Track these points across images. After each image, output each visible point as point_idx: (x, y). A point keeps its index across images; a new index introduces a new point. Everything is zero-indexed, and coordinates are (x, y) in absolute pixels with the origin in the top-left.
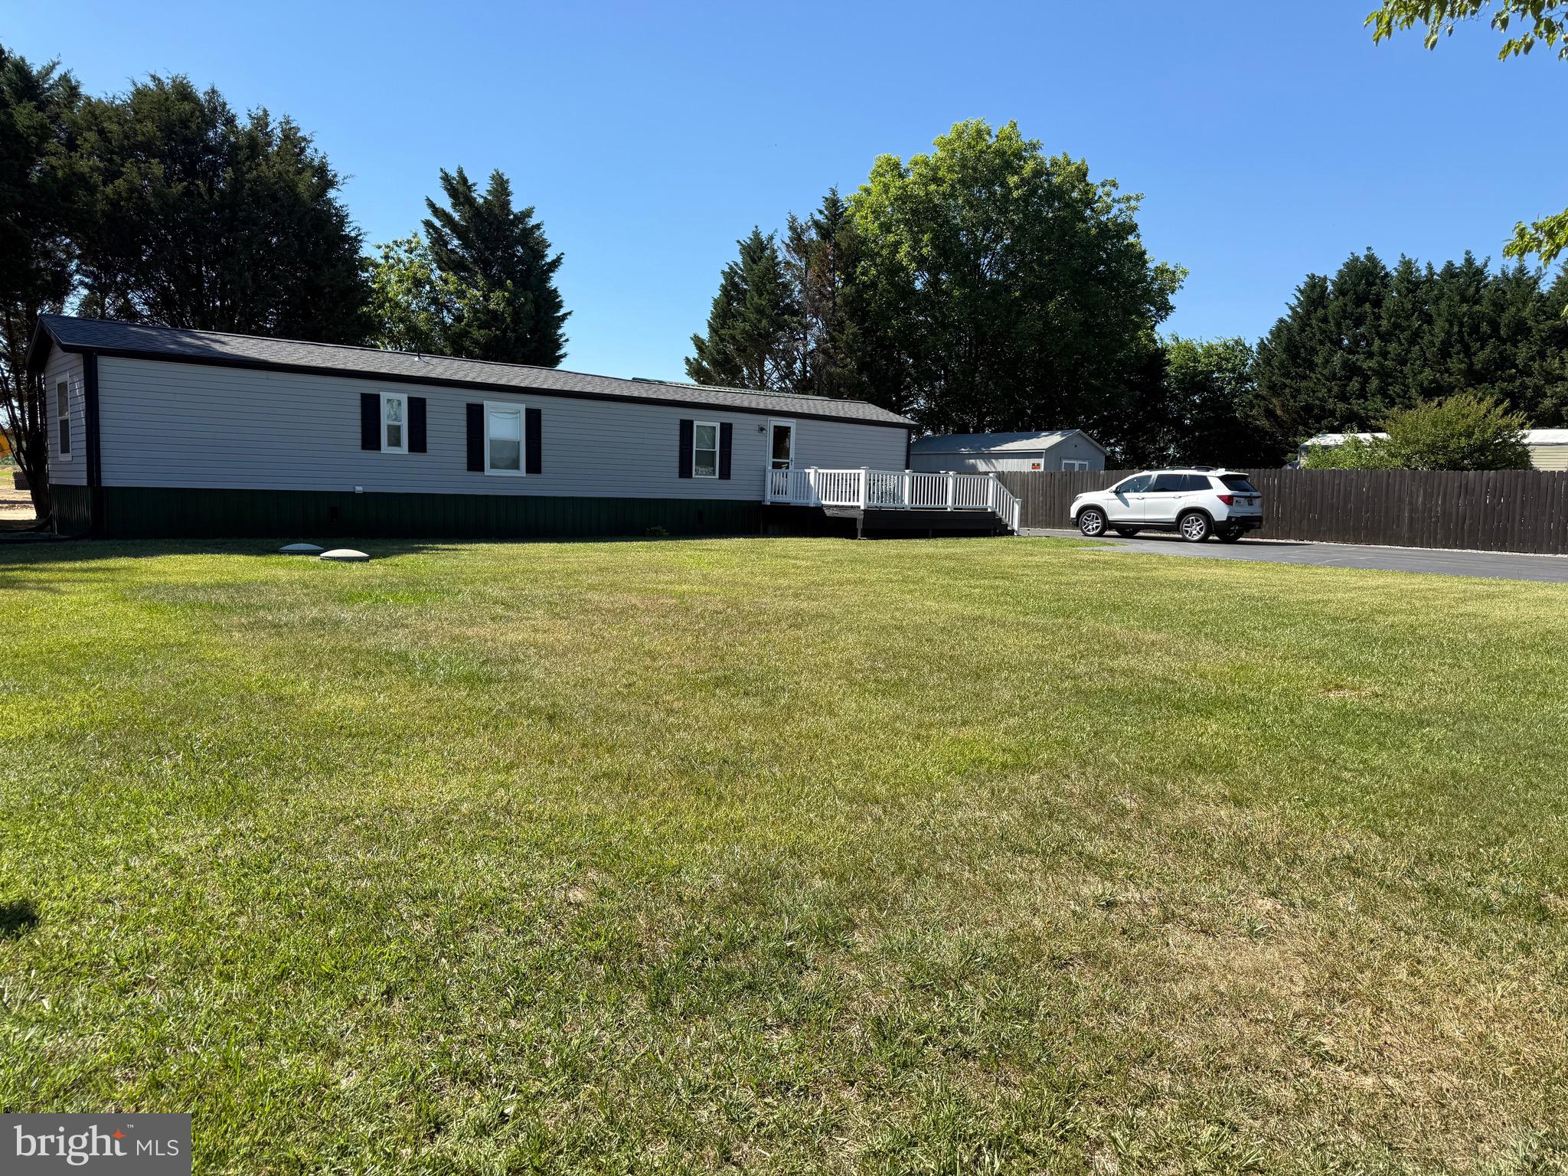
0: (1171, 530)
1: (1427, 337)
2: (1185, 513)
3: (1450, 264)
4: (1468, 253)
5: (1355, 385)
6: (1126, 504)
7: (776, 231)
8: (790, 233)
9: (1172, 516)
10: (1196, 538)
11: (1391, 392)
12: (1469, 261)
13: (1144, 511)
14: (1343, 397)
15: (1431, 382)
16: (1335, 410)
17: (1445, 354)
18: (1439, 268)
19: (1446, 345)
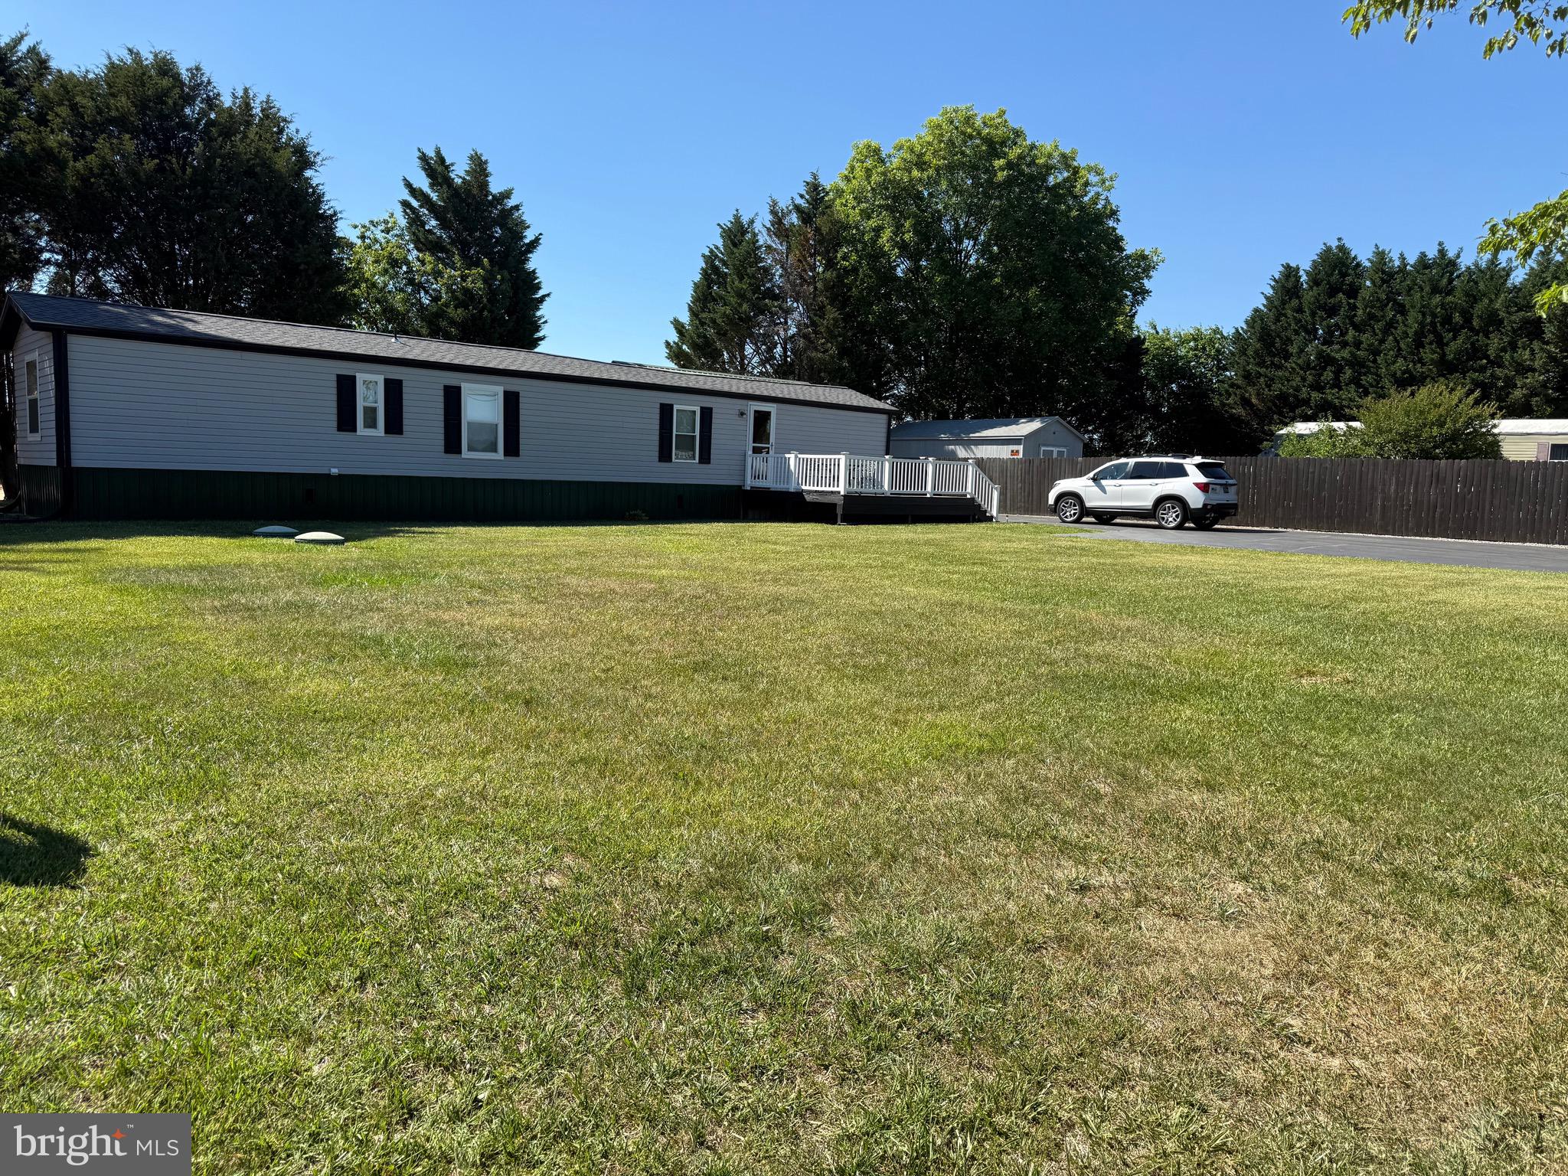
0: (1147, 517)
1: (1401, 328)
2: (1161, 500)
3: (1423, 255)
4: (1440, 244)
5: (1328, 375)
6: (1103, 490)
7: (757, 214)
8: (770, 217)
9: (1148, 503)
10: (1172, 525)
11: (1364, 382)
12: (1442, 252)
13: (1122, 497)
14: (1317, 387)
15: (1404, 372)
16: (1309, 399)
17: (1419, 344)
18: (1412, 259)
19: (1419, 335)
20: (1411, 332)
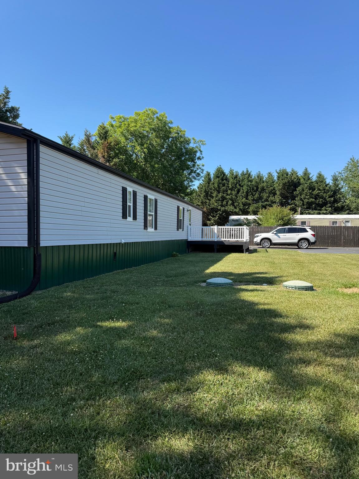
0: (297, 245)
1: (242, 191)
2: (301, 240)
3: (243, 171)
4: (247, 169)
5: (225, 203)
6: (280, 237)
9: (296, 241)
10: (305, 247)
11: (235, 205)
12: (247, 171)
13: (286, 239)
14: (222, 206)
15: (245, 202)
16: (221, 209)
17: (247, 196)
18: (240, 173)
19: (247, 193)
20: (245, 192)
